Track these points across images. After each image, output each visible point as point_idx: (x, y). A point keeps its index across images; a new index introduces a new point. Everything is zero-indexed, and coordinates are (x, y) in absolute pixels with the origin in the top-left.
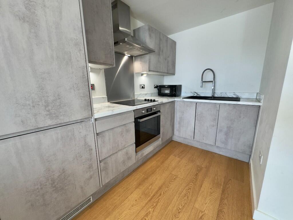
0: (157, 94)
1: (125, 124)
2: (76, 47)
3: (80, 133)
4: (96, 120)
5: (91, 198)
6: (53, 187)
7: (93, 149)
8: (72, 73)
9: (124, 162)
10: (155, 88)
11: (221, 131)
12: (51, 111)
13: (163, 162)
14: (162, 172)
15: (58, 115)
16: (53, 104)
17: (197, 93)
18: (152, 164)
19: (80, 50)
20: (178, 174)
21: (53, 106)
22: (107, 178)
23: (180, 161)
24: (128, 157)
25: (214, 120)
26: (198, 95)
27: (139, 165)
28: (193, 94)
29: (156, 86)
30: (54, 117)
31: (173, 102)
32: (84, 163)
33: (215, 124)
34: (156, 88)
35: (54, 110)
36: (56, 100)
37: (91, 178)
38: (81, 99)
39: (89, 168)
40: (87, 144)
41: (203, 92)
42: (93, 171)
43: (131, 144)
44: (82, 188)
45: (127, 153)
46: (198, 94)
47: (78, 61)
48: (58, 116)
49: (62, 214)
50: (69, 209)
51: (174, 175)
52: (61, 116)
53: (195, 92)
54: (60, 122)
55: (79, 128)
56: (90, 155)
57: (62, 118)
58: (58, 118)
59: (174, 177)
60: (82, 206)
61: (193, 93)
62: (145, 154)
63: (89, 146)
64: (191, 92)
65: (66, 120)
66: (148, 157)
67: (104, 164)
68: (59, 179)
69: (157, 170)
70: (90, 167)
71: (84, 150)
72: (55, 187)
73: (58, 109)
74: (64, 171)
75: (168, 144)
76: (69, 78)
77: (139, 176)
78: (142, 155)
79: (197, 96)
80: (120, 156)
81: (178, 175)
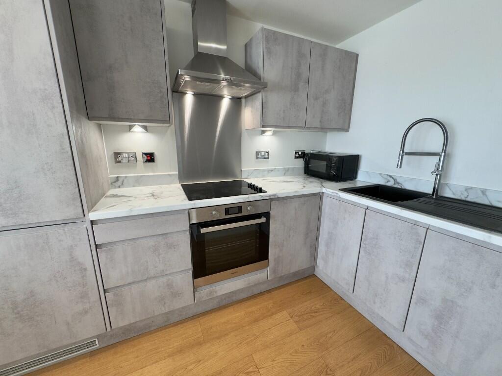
0: (303, 171)
1: (167, 234)
2: (44, 103)
3: (60, 241)
4: (92, 222)
5: (95, 341)
6: (16, 314)
7: (88, 269)
8: (39, 146)
9: (162, 300)
10: (296, 157)
11: (423, 301)
12: (4, 205)
13: (256, 320)
14: (236, 343)
15: (16, 212)
16: (8, 195)
17: (394, 180)
18: (235, 315)
19: (53, 107)
20: (264, 365)
21: (8, 198)
22: (122, 320)
23: (290, 334)
24: (171, 292)
25: (407, 265)
26: (398, 183)
27: (208, 309)
28: (386, 181)
29: (300, 153)
30: (9, 214)
31: (320, 195)
32: (70, 289)
33: (407, 276)
34: (302, 159)
35: (9, 205)
36: (13, 189)
37: (86, 312)
38: (60, 188)
39: (82, 297)
40: (76, 259)
41: (412, 179)
42: (89, 302)
43: (178, 270)
44: (68, 324)
45: (169, 285)
46: (398, 180)
47: (49, 126)
48: (17, 214)
49: (33, 354)
50: (46, 350)
51: (253, 364)
52: (22, 214)
53: (391, 176)
54: (20, 222)
55: (59, 233)
56: (83, 277)
57: (25, 216)
58: (17, 215)
59: (251, 369)
60: (79, 348)
61: (386, 177)
62: (220, 293)
63: (79, 263)
64: (381, 174)
65: (33, 220)
66: (234, 298)
67: (114, 295)
68: (24, 304)
69: (232, 334)
70: (84, 296)
71: (70, 268)
72: (18, 313)
73: (18, 203)
74: (32, 293)
75: (298, 281)
76: (33, 155)
77: (192, 331)
78: (211, 293)
79: (396, 186)
80: (153, 288)
81: (261, 368)
